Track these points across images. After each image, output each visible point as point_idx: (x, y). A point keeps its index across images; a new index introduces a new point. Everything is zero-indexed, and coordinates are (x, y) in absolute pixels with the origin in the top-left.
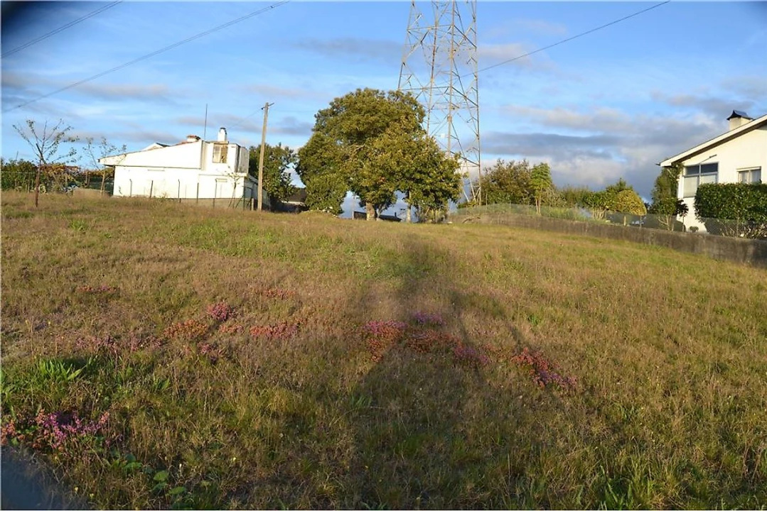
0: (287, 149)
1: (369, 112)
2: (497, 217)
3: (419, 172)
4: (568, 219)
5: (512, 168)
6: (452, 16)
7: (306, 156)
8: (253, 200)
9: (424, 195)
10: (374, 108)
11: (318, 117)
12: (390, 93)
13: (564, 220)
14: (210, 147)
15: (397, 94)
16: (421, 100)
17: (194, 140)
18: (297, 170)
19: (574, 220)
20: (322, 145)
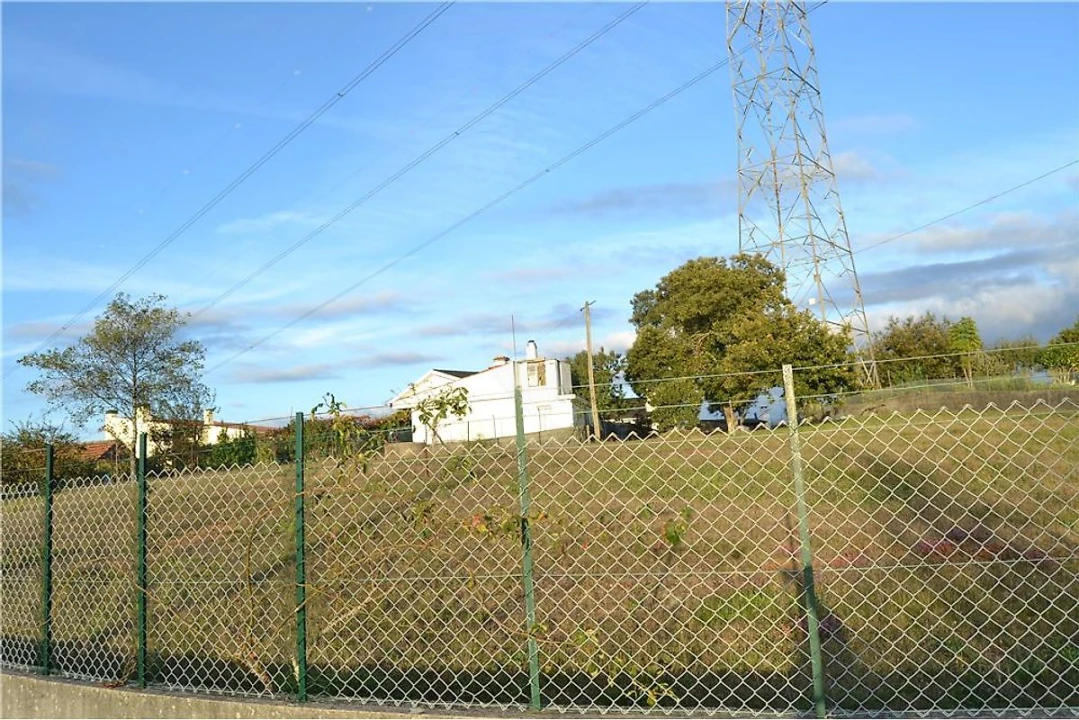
0: (612, 354)
1: (710, 288)
2: (910, 401)
3: (798, 358)
4: (1018, 389)
5: (911, 327)
6: (795, 142)
7: (638, 358)
8: (588, 427)
9: (811, 387)
10: (716, 281)
11: (634, 303)
12: (732, 259)
13: (1012, 392)
14: (523, 367)
15: (743, 259)
16: (773, 259)
17: (503, 362)
18: (627, 379)
19: (1027, 391)
20: (656, 341)
